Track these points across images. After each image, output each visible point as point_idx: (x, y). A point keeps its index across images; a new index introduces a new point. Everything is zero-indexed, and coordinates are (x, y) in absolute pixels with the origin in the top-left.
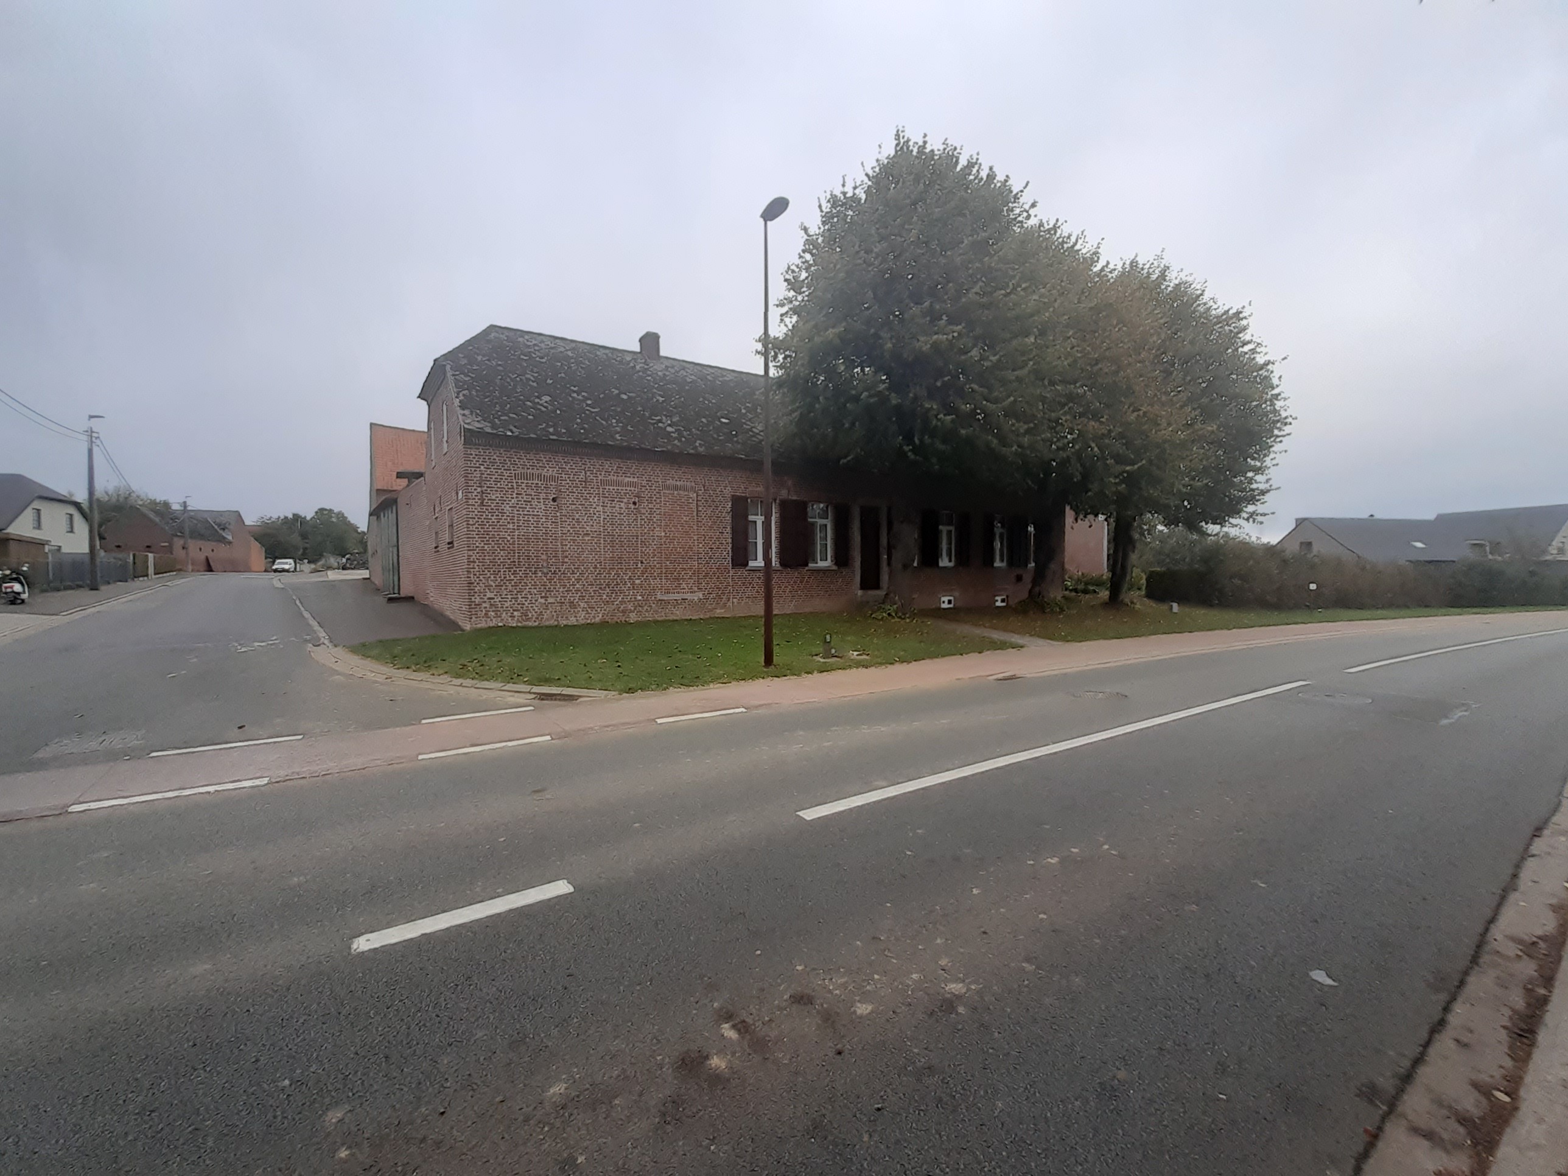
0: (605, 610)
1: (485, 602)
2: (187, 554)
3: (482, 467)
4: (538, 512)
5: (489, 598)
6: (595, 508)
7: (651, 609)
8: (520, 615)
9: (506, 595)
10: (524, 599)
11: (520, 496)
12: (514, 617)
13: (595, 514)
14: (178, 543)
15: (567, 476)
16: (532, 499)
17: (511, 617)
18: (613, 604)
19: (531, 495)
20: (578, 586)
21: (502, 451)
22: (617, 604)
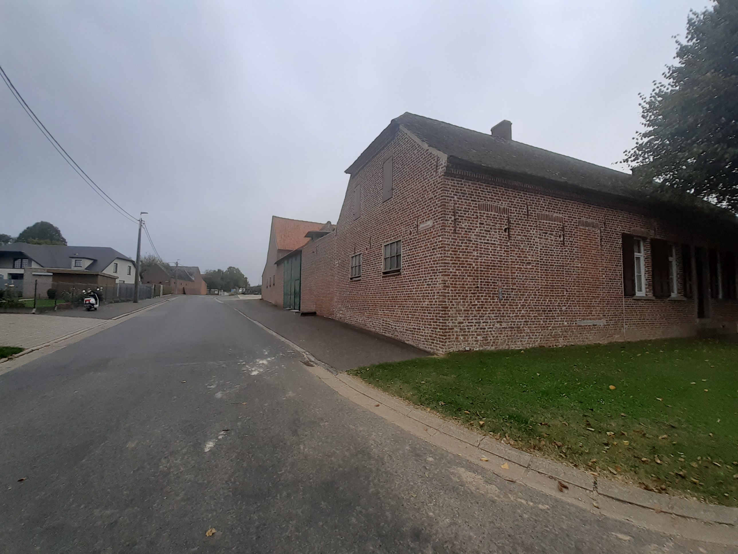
0: (542, 335)
1: (456, 326)
2: (176, 286)
3: (455, 197)
4: (494, 241)
5: (459, 323)
6: (534, 239)
7: (573, 334)
8: (482, 339)
9: (472, 319)
10: (484, 324)
11: (482, 226)
12: (478, 341)
13: (534, 245)
14: (173, 281)
15: (515, 209)
16: (491, 229)
17: (475, 341)
18: (547, 329)
19: (490, 225)
20: (523, 312)
21: (470, 184)
22: (551, 330)
